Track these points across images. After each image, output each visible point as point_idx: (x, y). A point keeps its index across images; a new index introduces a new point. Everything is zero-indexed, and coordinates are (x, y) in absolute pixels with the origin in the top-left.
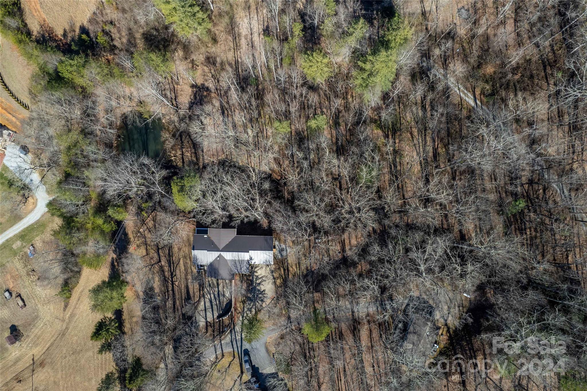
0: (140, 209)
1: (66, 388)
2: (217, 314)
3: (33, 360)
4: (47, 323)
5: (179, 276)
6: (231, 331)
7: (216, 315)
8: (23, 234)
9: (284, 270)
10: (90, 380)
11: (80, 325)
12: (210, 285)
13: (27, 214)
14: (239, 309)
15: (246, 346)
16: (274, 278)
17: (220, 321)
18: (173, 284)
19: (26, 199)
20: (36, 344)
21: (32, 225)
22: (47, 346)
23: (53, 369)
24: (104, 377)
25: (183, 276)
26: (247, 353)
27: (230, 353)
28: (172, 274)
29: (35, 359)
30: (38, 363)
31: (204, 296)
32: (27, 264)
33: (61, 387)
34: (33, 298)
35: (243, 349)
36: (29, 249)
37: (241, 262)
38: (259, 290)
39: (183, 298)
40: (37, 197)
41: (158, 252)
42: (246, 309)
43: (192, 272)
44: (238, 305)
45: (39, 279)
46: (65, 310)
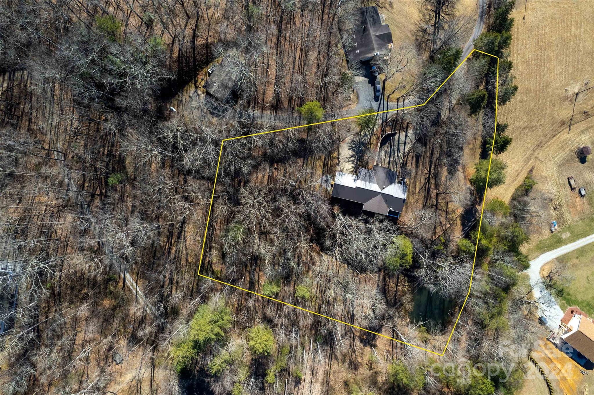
0: (446, 245)
1: (544, 99)
2: (395, 137)
3: (570, 129)
4: (551, 159)
5: (423, 177)
6: (386, 119)
7: (396, 137)
8: (558, 244)
9: (327, 164)
10: (521, 101)
11: (521, 151)
12: (396, 164)
13: (552, 261)
14: (375, 138)
15: (375, 105)
16: (338, 158)
17: (394, 131)
18: (430, 171)
19: (549, 276)
20: (565, 142)
21: (549, 250)
22: (555, 138)
23: (553, 117)
24: (508, 103)
25: (419, 177)
26: (376, 99)
27: (391, 101)
28: (429, 181)
29: (568, 129)
30: (566, 125)
31: (404, 155)
32: (560, 216)
33: (548, 100)
34: (560, 184)
35: (379, 102)
36: (555, 229)
37: (365, 180)
38: (354, 150)
39: (422, 157)
40: (538, 274)
41: (437, 203)
42: (369, 137)
43: (410, 179)
44: (375, 142)
45: (552, 200)
46: (533, 167)
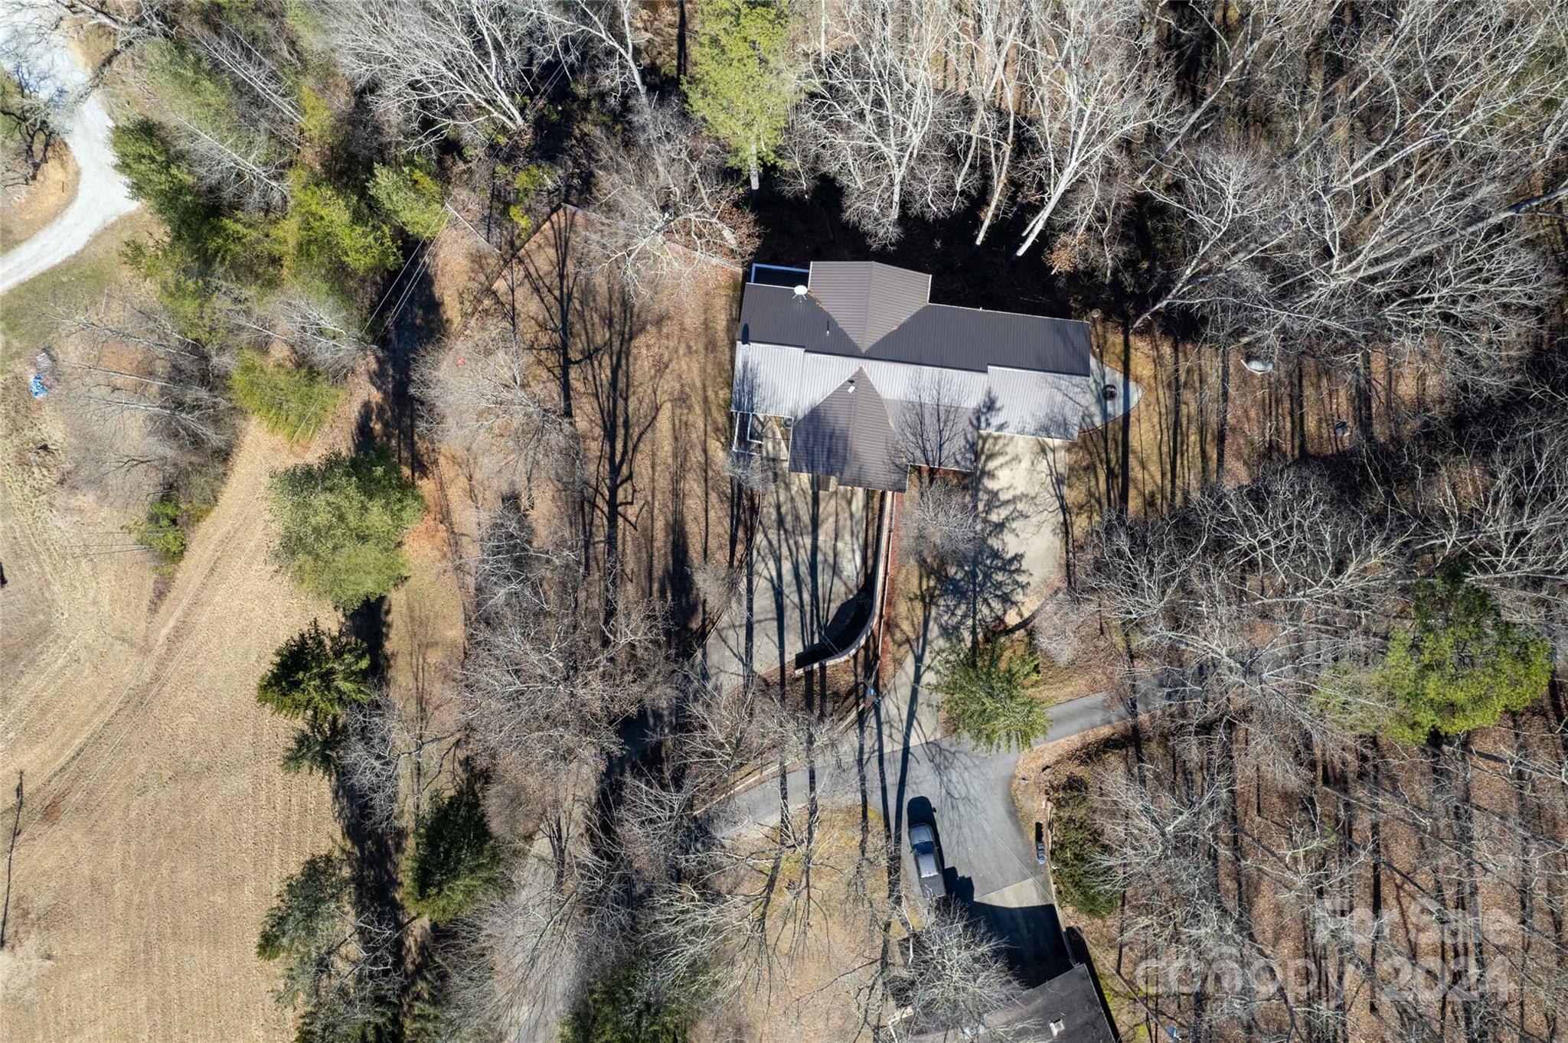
0: (501, 202)
1: (139, 908)
2: (799, 649)
3: (19, 791)
4: (83, 654)
5: (642, 481)
6: (861, 719)
7: (794, 647)
8: (17, 303)
9: (1110, 474)
10: (235, 883)
11: (211, 670)
12: (781, 521)
13: (35, 227)
14: (906, 626)
15: (924, 783)
16: (1064, 509)
17: (810, 674)
18: (613, 517)
19: (36, 166)
20: (33, 735)
21: (52, 273)
22: (77, 743)
23: (91, 831)
24: (295, 869)
25: (663, 482)
26: (922, 813)
27: (849, 810)
28: (615, 470)
29: (26, 790)
30: (36, 804)
31: (750, 566)
32: (20, 423)
33: (120, 906)
34: (36, 555)
35: (909, 796)
36: (34, 364)
37: (944, 415)
38: (995, 555)
39: (658, 572)
40: (81, 163)
41: (565, 375)
42: (934, 630)
43: (706, 465)
44: (903, 607)
45: (62, 482)
46: (154, 608)
